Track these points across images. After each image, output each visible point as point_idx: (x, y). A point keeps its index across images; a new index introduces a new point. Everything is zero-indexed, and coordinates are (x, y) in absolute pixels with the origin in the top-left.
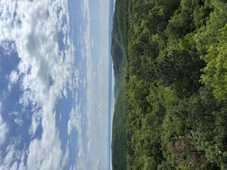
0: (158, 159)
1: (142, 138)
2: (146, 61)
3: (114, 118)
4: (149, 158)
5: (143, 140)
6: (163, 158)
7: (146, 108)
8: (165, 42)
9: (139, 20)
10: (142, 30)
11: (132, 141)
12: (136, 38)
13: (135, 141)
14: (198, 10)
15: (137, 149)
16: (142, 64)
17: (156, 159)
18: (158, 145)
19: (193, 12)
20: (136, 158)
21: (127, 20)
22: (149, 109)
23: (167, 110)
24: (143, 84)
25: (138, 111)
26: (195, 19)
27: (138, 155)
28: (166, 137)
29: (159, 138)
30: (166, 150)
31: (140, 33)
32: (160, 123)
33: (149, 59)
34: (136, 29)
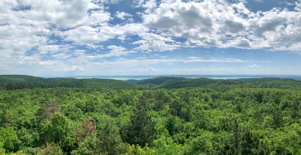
0: (84, 109)
1: (98, 99)
2: (151, 102)
3: (113, 80)
4: (85, 103)
5: (97, 100)
6: (85, 112)
7: (118, 103)
8: (164, 115)
9: (181, 95)
10: (174, 98)
11: (97, 92)
12: (169, 94)
13: (96, 94)
14: (183, 135)
15: (91, 95)
16: (150, 100)
17: (84, 108)
18: (92, 110)
19: (182, 132)
20: (85, 94)
21: (181, 87)
22: (117, 105)
23: (115, 118)
24: (136, 100)
25: (116, 97)
26: (178, 134)
27: (88, 95)
28: (97, 116)
29: (97, 111)
30: (89, 115)
31: (172, 96)
32: (107, 113)
33: (153, 104)
34: (175, 93)
